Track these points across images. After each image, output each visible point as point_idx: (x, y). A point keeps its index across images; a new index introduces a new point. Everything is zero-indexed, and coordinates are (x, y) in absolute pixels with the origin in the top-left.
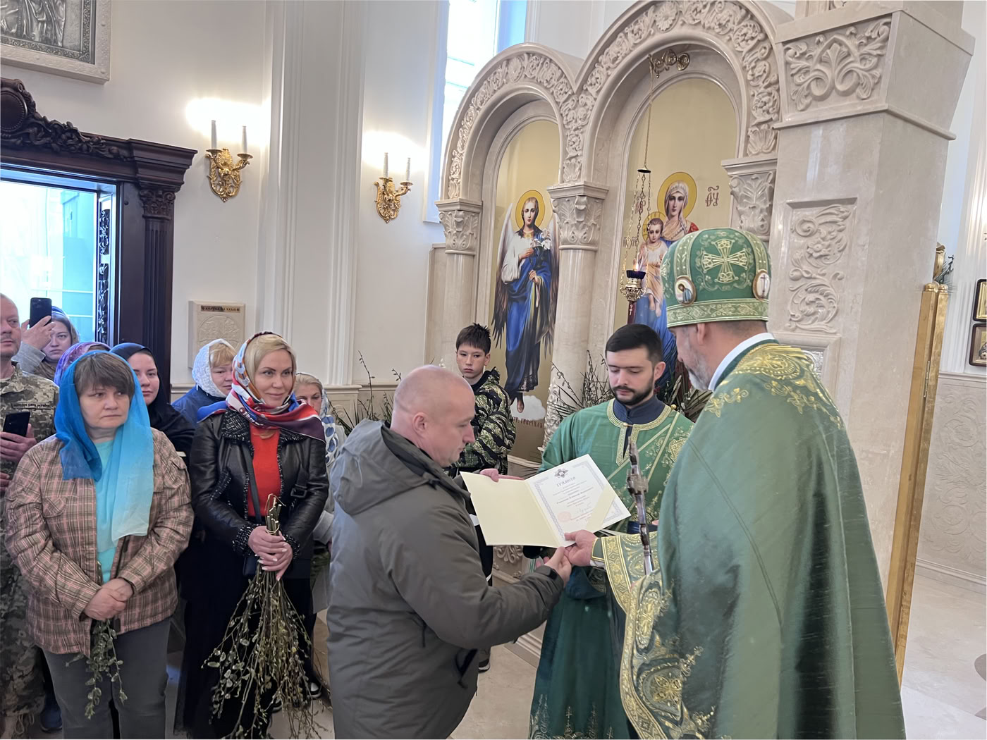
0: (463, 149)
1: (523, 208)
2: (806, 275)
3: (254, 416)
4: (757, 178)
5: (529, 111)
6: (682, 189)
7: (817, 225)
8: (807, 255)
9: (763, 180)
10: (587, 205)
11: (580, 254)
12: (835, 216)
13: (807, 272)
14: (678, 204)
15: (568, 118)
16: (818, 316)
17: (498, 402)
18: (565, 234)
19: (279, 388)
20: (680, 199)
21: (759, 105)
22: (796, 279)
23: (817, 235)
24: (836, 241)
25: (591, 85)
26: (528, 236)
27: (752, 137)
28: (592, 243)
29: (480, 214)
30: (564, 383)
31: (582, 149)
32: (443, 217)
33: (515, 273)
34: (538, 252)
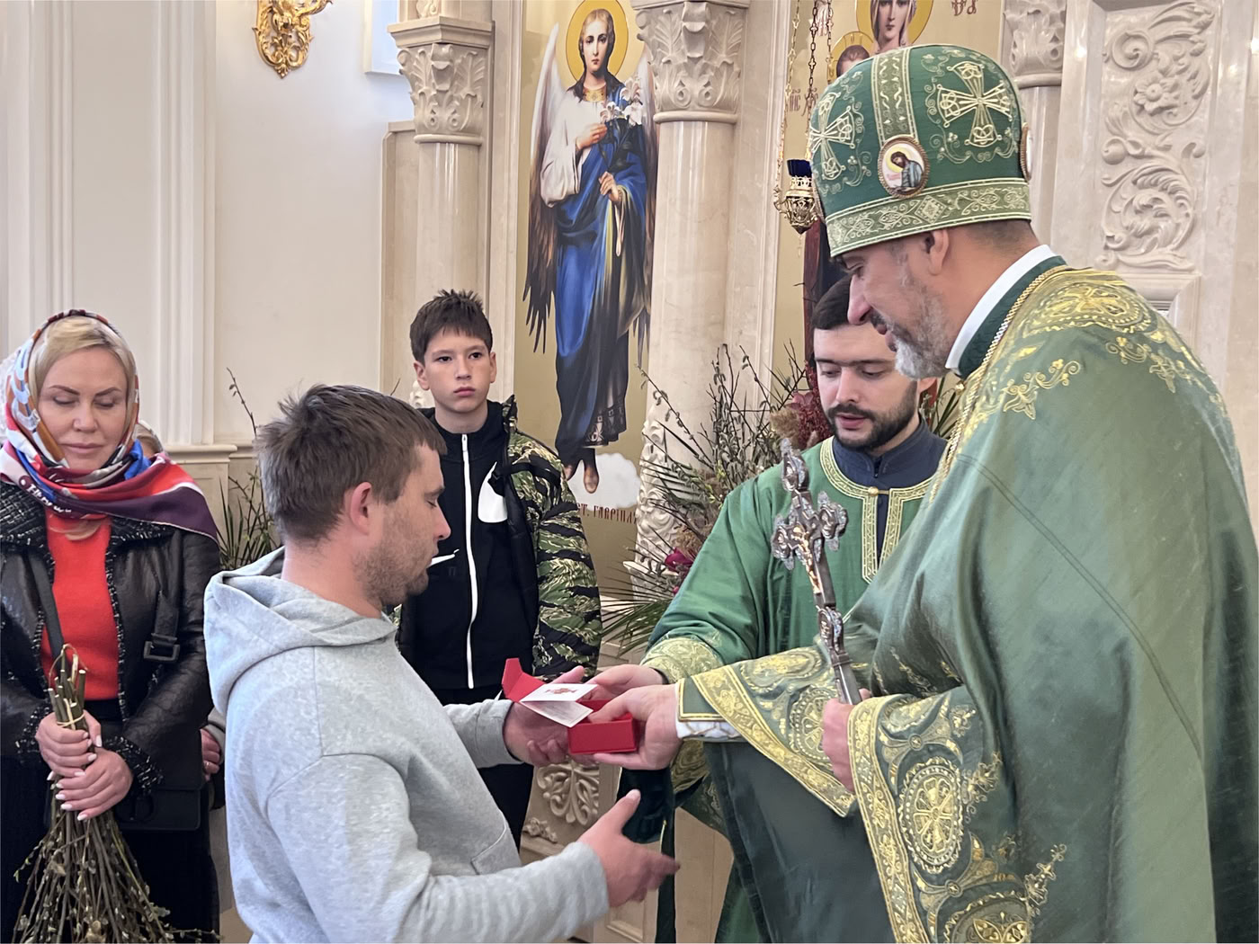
1: (582, 33)
2: (1133, 151)
7: (1151, 41)
8: (1135, 109)
10: (707, 22)
12: (1184, 23)
13: (1136, 145)
14: (899, 13)
16: (1157, 236)
18: (666, 88)
20: (902, 2)
22: (1114, 161)
23: (1154, 63)
24: (1187, 75)
26: (594, 97)
28: (724, 105)
29: (490, 50)
30: (668, 415)
32: (407, 60)
33: (569, 182)
34: (617, 132)
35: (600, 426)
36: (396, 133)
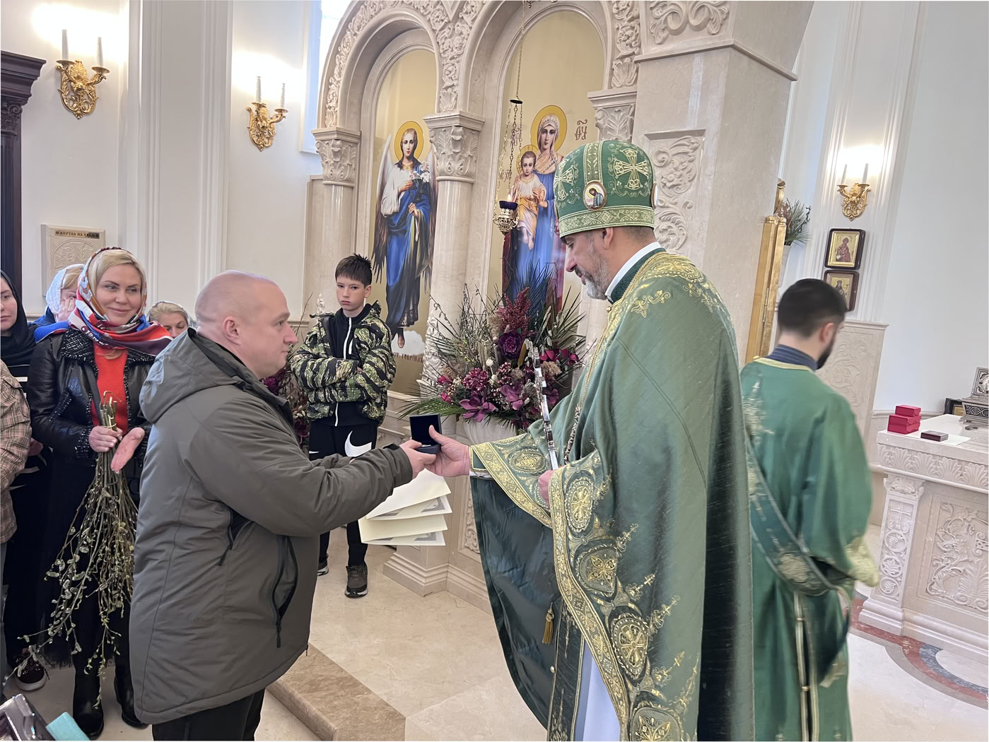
0: (340, 76)
1: (402, 139)
2: (660, 204)
3: (98, 335)
4: (620, 111)
5: (407, 40)
6: (554, 122)
7: (671, 154)
8: (662, 185)
9: (625, 112)
10: (463, 136)
11: (457, 186)
12: (686, 147)
13: (661, 201)
14: (550, 137)
15: (444, 47)
16: (669, 243)
17: (380, 336)
18: (442, 165)
19: (124, 304)
20: (552, 132)
21: (623, 38)
23: (671, 165)
24: (686, 171)
25: (467, 13)
26: (407, 168)
27: (616, 71)
28: (468, 175)
29: (359, 144)
30: (440, 315)
31: (458, 79)
32: (320, 146)
33: (395, 206)
34: (417, 185)
35: (406, 318)
36: (313, 180)
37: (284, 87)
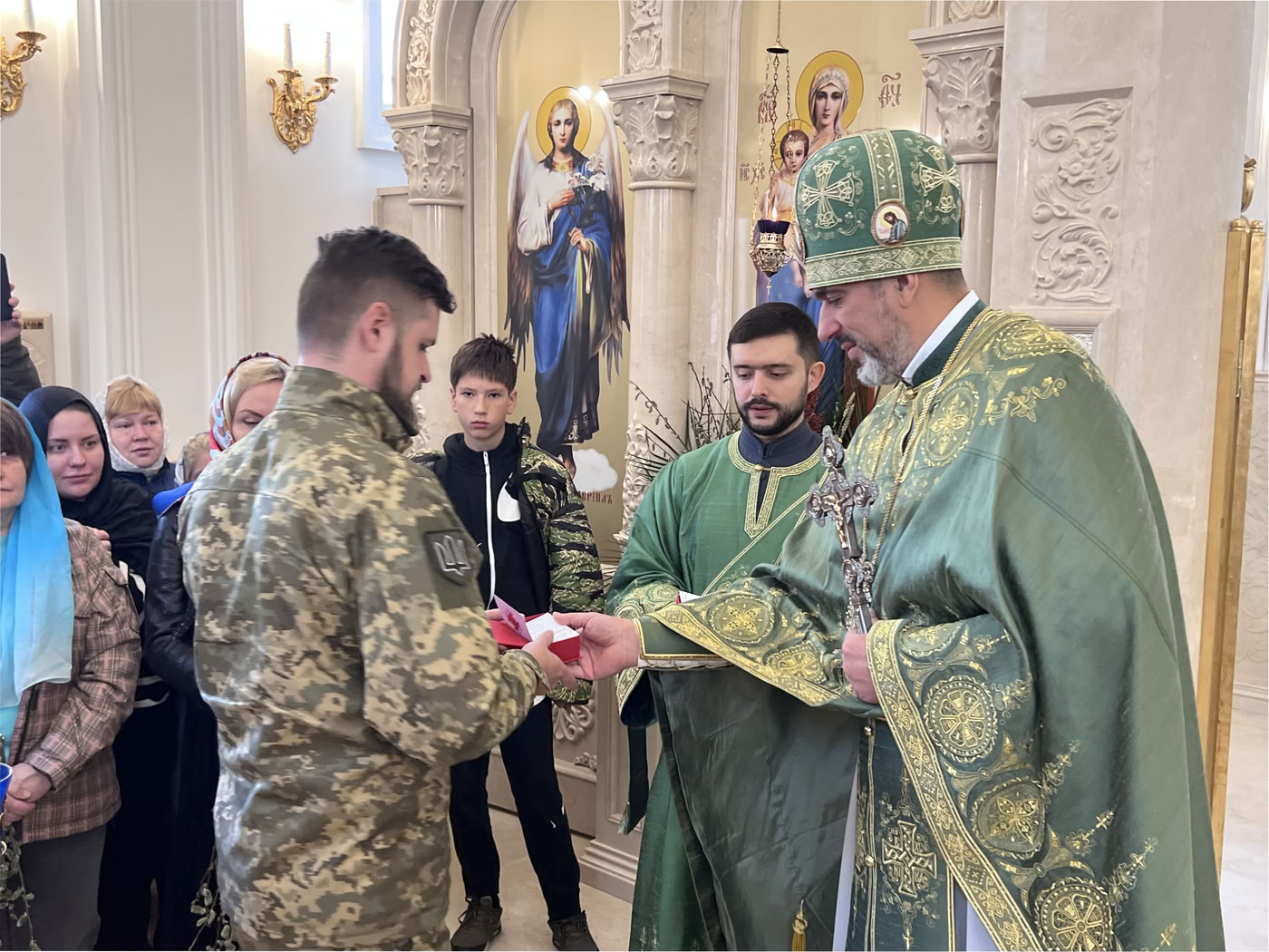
0: (431, 15)
1: (550, 118)
2: (1058, 213)
4: (969, 59)
6: (838, 79)
7: (1072, 130)
8: (1059, 181)
9: (978, 61)
10: (674, 111)
11: (666, 197)
12: (1099, 117)
13: (1061, 209)
14: (833, 105)
16: (1080, 277)
18: (639, 162)
20: (835, 96)
22: (1042, 221)
23: (1073, 149)
24: (1103, 156)
26: (562, 168)
28: (686, 177)
29: (469, 131)
30: (658, 420)
31: (660, 14)
32: (401, 139)
33: (543, 234)
34: (583, 196)
35: (575, 427)
36: (383, 196)
37: (329, 38)
